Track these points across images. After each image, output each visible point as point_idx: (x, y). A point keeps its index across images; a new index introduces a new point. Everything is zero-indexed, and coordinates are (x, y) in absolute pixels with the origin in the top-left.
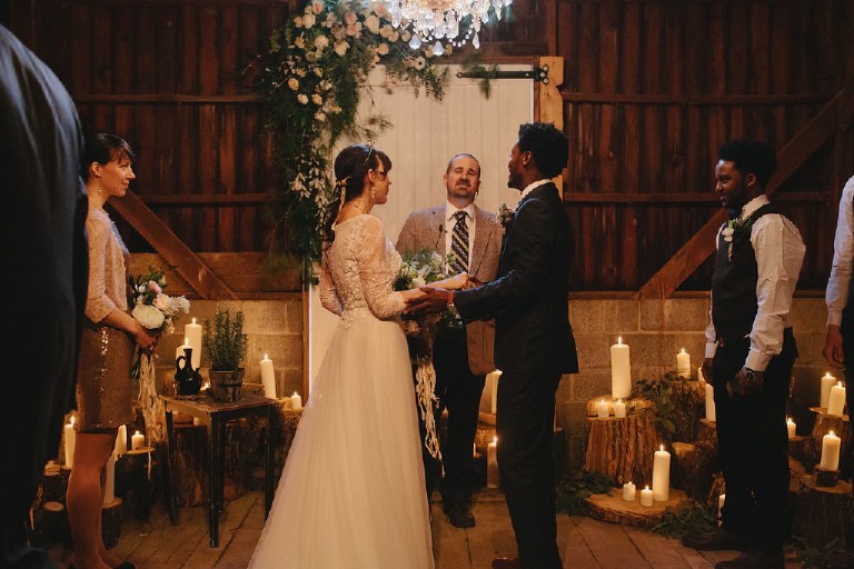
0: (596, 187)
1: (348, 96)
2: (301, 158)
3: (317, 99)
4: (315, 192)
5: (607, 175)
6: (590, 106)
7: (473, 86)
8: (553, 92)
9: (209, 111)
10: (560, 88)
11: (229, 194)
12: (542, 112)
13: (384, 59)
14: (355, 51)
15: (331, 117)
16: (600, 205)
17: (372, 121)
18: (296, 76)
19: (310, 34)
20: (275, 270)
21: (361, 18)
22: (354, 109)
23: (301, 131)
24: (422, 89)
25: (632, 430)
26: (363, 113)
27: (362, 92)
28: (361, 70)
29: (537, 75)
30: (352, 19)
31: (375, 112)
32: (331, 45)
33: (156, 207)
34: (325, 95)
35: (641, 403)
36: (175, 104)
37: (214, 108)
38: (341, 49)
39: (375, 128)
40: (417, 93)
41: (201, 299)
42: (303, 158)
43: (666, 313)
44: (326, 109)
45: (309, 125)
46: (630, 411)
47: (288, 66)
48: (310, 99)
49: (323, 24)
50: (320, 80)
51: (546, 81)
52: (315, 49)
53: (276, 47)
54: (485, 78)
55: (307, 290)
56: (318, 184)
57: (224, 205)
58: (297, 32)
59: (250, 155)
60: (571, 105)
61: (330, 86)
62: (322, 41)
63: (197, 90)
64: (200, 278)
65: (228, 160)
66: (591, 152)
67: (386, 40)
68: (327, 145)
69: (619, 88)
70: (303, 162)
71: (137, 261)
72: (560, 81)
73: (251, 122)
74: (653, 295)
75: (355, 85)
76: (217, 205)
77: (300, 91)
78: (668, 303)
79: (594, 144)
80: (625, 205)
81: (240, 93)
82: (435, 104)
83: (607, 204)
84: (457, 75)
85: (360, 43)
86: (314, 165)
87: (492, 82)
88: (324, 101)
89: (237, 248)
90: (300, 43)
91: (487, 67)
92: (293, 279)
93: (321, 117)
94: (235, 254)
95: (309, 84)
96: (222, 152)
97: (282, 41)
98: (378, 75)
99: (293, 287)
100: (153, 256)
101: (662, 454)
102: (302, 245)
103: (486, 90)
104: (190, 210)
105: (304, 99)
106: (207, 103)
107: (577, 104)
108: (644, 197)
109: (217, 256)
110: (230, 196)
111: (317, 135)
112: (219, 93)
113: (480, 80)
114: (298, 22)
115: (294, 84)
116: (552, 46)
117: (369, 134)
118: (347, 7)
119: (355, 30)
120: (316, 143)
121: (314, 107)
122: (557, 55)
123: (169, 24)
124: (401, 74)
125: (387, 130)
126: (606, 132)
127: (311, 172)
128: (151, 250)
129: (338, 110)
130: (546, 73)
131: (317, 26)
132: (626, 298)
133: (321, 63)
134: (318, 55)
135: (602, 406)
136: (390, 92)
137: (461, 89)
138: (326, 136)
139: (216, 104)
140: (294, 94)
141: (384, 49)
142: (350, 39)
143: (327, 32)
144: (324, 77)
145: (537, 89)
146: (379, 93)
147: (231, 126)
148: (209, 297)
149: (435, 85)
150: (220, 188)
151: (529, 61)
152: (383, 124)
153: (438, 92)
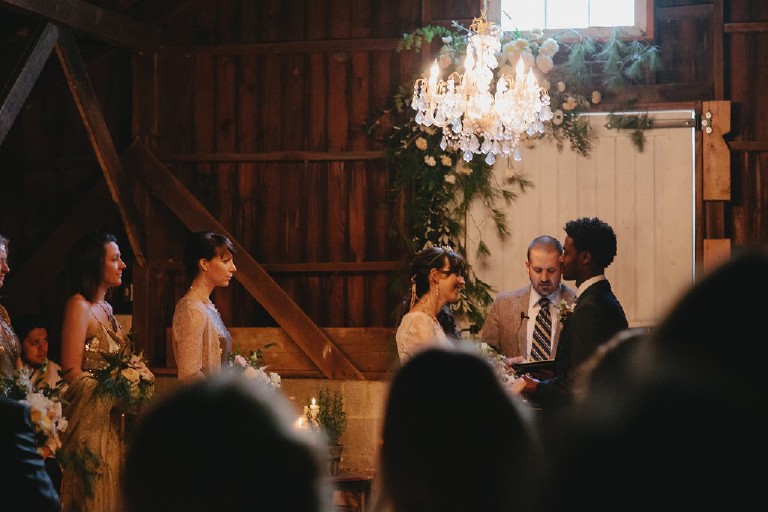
3: (446, 161)
7: (624, 137)
8: (718, 143)
9: (338, 169)
10: (727, 138)
11: (359, 262)
12: (705, 168)
15: (462, 178)
17: (511, 180)
18: (424, 136)
23: (430, 195)
24: (567, 143)
29: (698, 124)
31: (510, 174)
33: (279, 277)
34: (454, 157)
36: (302, 162)
37: (342, 165)
39: (514, 188)
40: (560, 147)
41: (326, 378)
42: (431, 226)
44: (456, 171)
45: (439, 187)
47: (416, 124)
48: (438, 161)
51: (709, 130)
54: (638, 130)
57: (352, 274)
59: (381, 219)
60: (746, 156)
63: (326, 146)
64: (324, 356)
65: (357, 225)
68: (461, 207)
70: (429, 229)
71: (259, 336)
72: (726, 129)
73: (383, 180)
76: (347, 274)
77: (428, 152)
81: (371, 149)
82: (583, 159)
84: (606, 126)
86: (444, 232)
87: (647, 134)
88: (454, 162)
89: (367, 322)
91: (638, 115)
93: (450, 179)
94: (363, 330)
96: (352, 215)
100: (275, 331)
103: (639, 142)
104: (317, 280)
105: (431, 161)
106: (336, 161)
107: (754, 153)
109: (343, 332)
110: (359, 264)
111: (451, 197)
112: (349, 148)
113: (633, 131)
115: (422, 143)
116: (718, 83)
117: (507, 195)
120: (450, 206)
121: (442, 169)
122: (725, 99)
123: (296, 72)
125: (528, 190)
127: (440, 240)
128: (275, 324)
129: (469, 171)
130: (709, 120)
136: (531, 147)
137: (612, 142)
138: (460, 197)
139: (346, 162)
140: (421, 155)
145: (699, 139)
147: (360, 182)
148: (334, 377)
149: (580, 140)
150: (349, 255)
151: (689, 108)
152: (523, 184)
153: (582, 147)
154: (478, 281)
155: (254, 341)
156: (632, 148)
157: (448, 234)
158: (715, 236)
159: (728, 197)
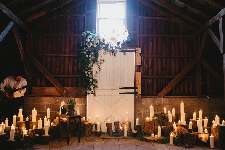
0: (148, 75)
1: (96, 55)
2: (86, 68)
3: (90, 56)
4: (89, 75)
5: (150, 71)
6: (146, 58)
7: (122, 53)
8: (138, 55)
9: (67, 58)
10: (140, 54)
11: (71, 75)
12: (136, 59)
13: (104, 48)
14: (98, 46)
15: (93, 59)
16: (149, 78)
17: (101, 60)
18: (86, 51)
19: (89, 43)
20: (80, 91)
21: (99, 40)
22: (98, 58)
23: (86, 62)
24: (112, 54)
25: (154, 123)
26: (99, 59)
27: (99, 54)
28: (99, 50)
29: (135, 51)
30: (97, 40)
31: (102, 59)
32: (93, 45)
33: (55, 78)
34: (91, 55)
35: (156, 118)
36: (60, 56)
38: (95, 46)
40: (110, 55)
43: (162, 101)
44: (92, 58)
45: (88, 61)
46: (153, 120)
47: (84, 49)
48: (89, 56)
49: (91, 41)
50: (91, 52)
51: (137, 53)
52: (90, 46)
53: (82, 45)
54: (124, 52)
55: (87, 95)
56: (90, 73)
57: (69, 77)
58: (86, 42)
59: (75, 67)
60: (142, 58)
61: (92, 53)
62: (91, 44)
63: (65, 53)
64: (64, 93)
65: (71, 68)
66: (147, 67)
67: (104, 44)
68: (92, 65)
69: (152, 54)
71: (51, 89)
72: (140, 52)
73: (76, 60)
74: (160, 97)
75: (98, 53)
77: (87, 54)
78: (163, 99)
79: (147, 65)
80: (154, 78)
81: (74, 54)
82: (114, 57)
83: (150, 78)
84: (119, 51)
85: (99, 45)
86: (89, 69)
87: (126, 53)
88: (91, 56)
89: (72, 86)
90: (87, 44)
91: (125, 49)
92: (84, 93)
93: (90, 59)
94: (72, 88)
95: (88, 53)
96: (70, 66)
97: (83, 44)
98: (102, 51)
99: (84, 95)
100: (54, 88)
101: (159, 128)
102: (86, 86)
103: (125, 54)
104: (62, 79)
105: (87, 56)
106: (67, 56)
107: (144, 57)
108: (158, 77)
109: (68, 88)
111: (90, 63)
112: (69, 54)
114: (86, 40)
115: (85, 53)
116: (138, 45)
117: (100, 63)
118: (97, 37)
119: (98, 42)
120: (89, 65)
121: (89, 57)
122: (140, 47)
123: (59, 40)
124: (107, 51)
125: (105, 62)
126: (150, 63)
127: (88, 71)
128: (54, 87)
129: (94, 58)
130: (137, 51)
131: (90, 41)
132: (154, 98)
133: (91, 48)
134: (90, 47)
135: (148, 119)
136: (105, 54)
137: (120, 54)
138: (91, 63)
139: (69, 56)
140: (85, 55)
141: (104, 46)
142: (97, 44)
143: (92, 42)
144: (91, 51)
145: (135, 54)
146: (103, 55)
147: (72, 61)
148: (66, 97)
149: (114, 53)
150: (69, 74)
151: (134, 48)
152: (103, 61)
153: (115, 55)
154: (95, 79)
155: (50, 90)
156: (123, 56)
157: (90, 69)
158: (138, 71)
159: (140, 65)
